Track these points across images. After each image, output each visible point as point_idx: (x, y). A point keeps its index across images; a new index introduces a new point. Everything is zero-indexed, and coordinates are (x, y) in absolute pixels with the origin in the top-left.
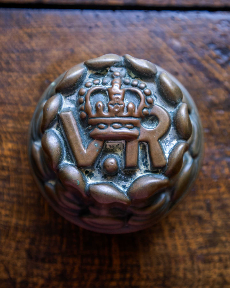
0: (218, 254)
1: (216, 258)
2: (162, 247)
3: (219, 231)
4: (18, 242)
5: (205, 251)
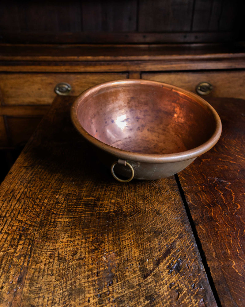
0: (54, 261)
1: (51, 260)
2: (63, 237)
3: (67, 263)
4: (75, 191)
5: (56, 255)
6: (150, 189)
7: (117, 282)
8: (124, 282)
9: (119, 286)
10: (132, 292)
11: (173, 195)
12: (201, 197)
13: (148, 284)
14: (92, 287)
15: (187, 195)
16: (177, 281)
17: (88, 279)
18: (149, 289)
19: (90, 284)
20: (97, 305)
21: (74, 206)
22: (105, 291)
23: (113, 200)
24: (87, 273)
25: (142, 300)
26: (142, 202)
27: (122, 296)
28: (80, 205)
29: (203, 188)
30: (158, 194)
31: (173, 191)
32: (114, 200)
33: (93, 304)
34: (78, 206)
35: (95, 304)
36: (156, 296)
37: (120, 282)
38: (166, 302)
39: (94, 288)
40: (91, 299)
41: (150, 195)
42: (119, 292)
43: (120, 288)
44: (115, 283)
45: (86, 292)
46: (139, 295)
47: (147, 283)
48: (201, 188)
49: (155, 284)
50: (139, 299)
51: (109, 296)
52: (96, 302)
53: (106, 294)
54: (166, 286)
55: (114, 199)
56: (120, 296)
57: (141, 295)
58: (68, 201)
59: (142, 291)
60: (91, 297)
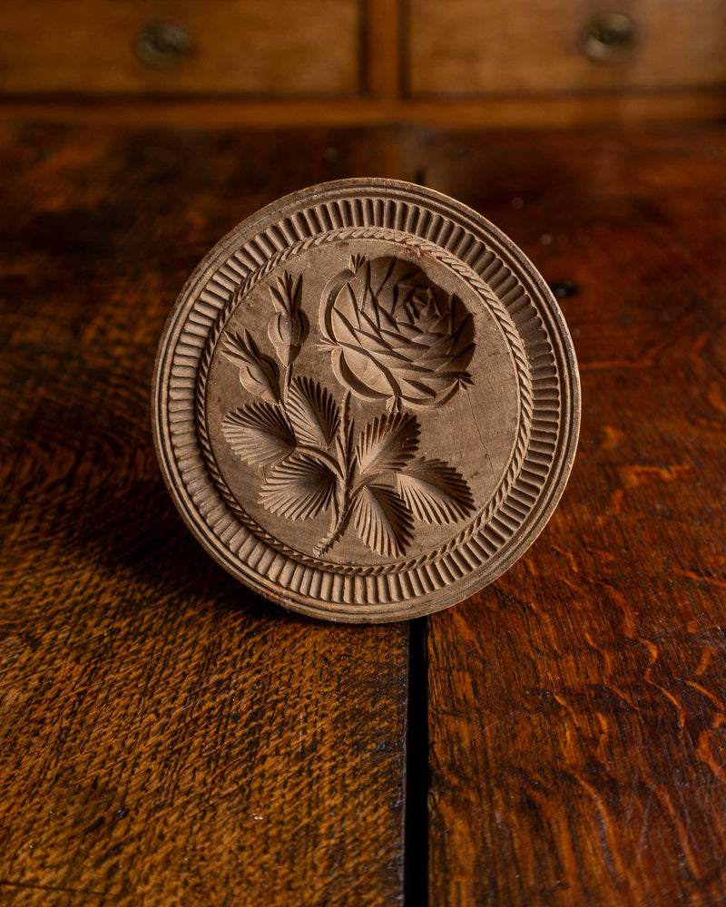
6: (182, 716)
11: (338, 800)
12: (565, 848)
15: (446, 810)
26: (57, 867)
29: (595, 741)
30: (223, 777)
31: (359, 747)
41: (155, 785)
48: (580, 737)
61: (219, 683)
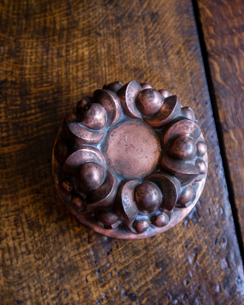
7: (117, 247)
8: (127, 247)
9: (120, 254)
10: (139, 259)
11: (188, 62)
12: (237, 65)
13: (158, 245)
14: (86, 262)
16: (194, 235)
17: (78, 249)
18: (159, 252)
19: (82, 257)
20: (97, 284)
21: (21, 112)
22: (103, 264)
23: (85, 88)
24: (74, 240)
25: (151, 268)
27: (127, 267)
28: (31, 109)
30: (162, 62)
32: (86, 86)
33: (92, 283)
34: (28, 112)
35: (95, 283)
36: (168, 261)
37: (122, 248)
38: (181, 268)
39: (89, 261)
40: (89, 277)
41: (148, 66)
42: (122, 262)
43: (123, 257)
44: (115, 250)
45: (80, 269)
46: (148, 264)
47: (156, 244)
49: (166, 245)
50: (148, 267)
51: (110, 270)
52: (96, 281)
53: (106, 268)
54: (180, 246)
55: (87, 84)
56: (124, 268)
57: (150, 262)
58: (6, 101)
59: (151, 256)
60: (88, 275)
61: (152, 38)
